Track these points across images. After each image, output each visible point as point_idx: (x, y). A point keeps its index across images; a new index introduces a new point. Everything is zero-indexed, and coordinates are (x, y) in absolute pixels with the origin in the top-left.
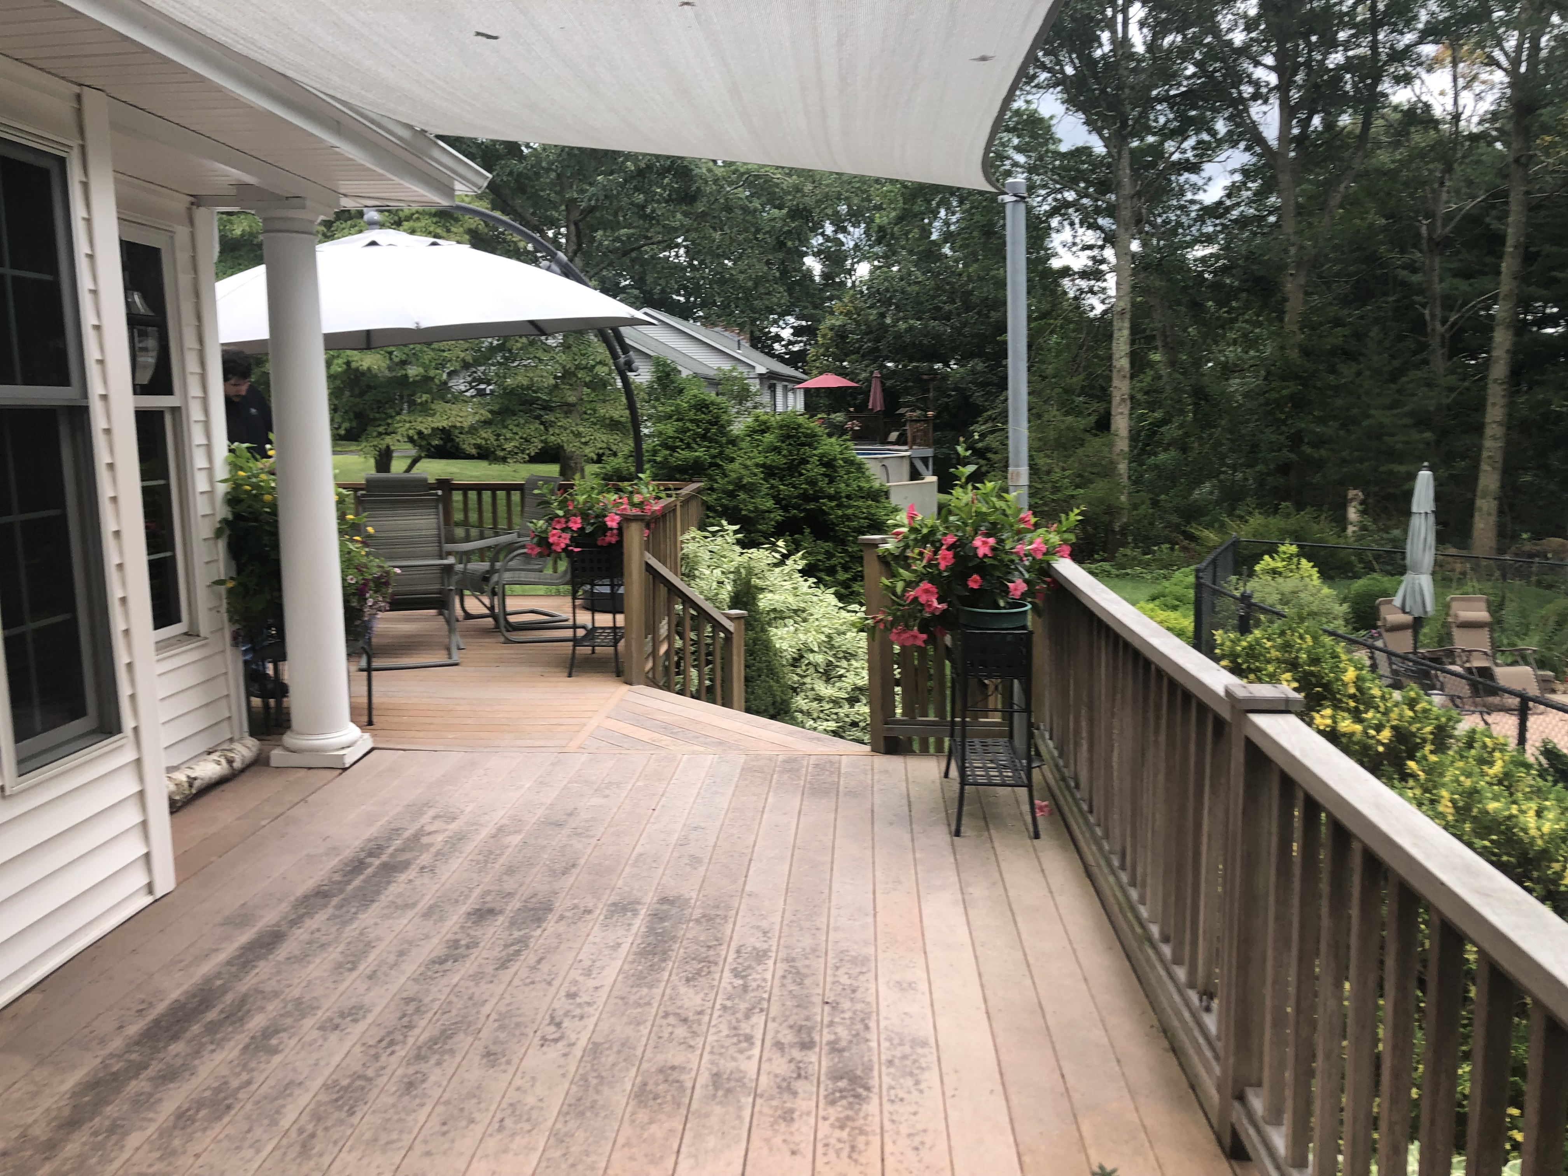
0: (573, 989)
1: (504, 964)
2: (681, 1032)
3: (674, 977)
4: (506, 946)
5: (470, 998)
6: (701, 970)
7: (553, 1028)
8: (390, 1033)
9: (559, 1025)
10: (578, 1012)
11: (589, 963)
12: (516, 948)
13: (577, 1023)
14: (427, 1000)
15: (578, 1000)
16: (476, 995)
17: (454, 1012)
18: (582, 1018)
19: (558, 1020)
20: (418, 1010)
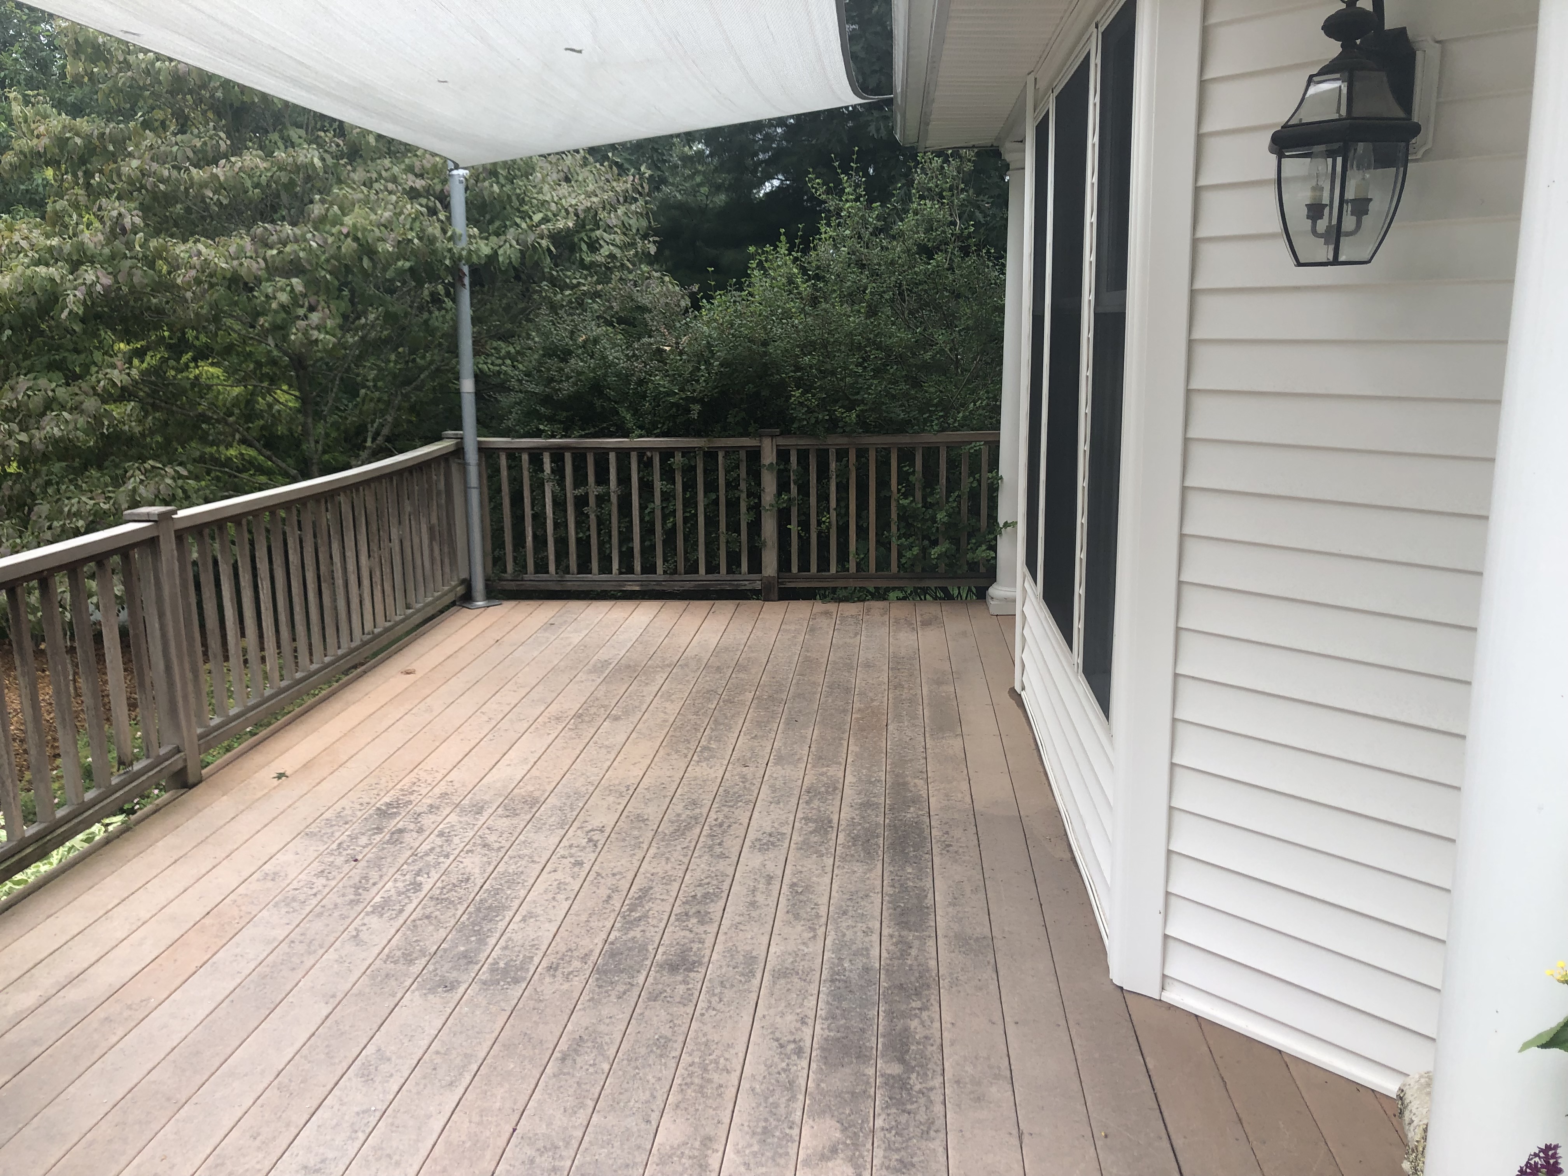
0: (576, 869)
1: (645, 892)
2: (492, 838)
3: (479, 882)
4: (645, 916)
5: (668, 859)
6: (451, 890)
7: (595, 838)
8: (724, 832)
9: (590, 840)
10: (573, 850)
11: (559, 897)
12: (635, 915)
13: (575, 843)
14: (706, 857)
15: (572, 860)
16: (663, 862)
17: (679, 848)
18: (571, 846)
19: (591, 844)
20: (711, 848)
